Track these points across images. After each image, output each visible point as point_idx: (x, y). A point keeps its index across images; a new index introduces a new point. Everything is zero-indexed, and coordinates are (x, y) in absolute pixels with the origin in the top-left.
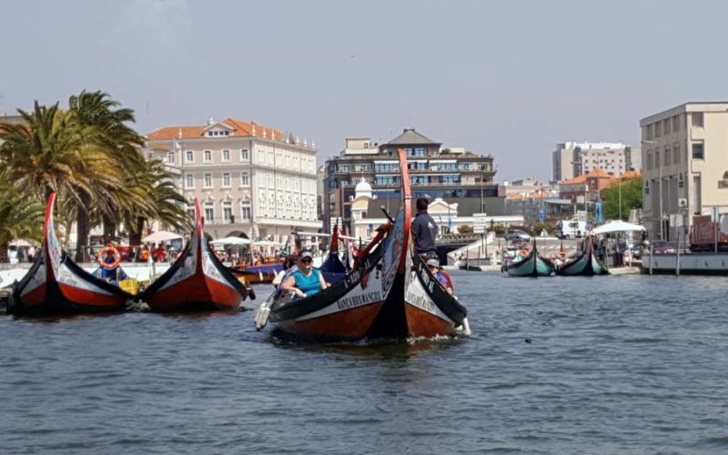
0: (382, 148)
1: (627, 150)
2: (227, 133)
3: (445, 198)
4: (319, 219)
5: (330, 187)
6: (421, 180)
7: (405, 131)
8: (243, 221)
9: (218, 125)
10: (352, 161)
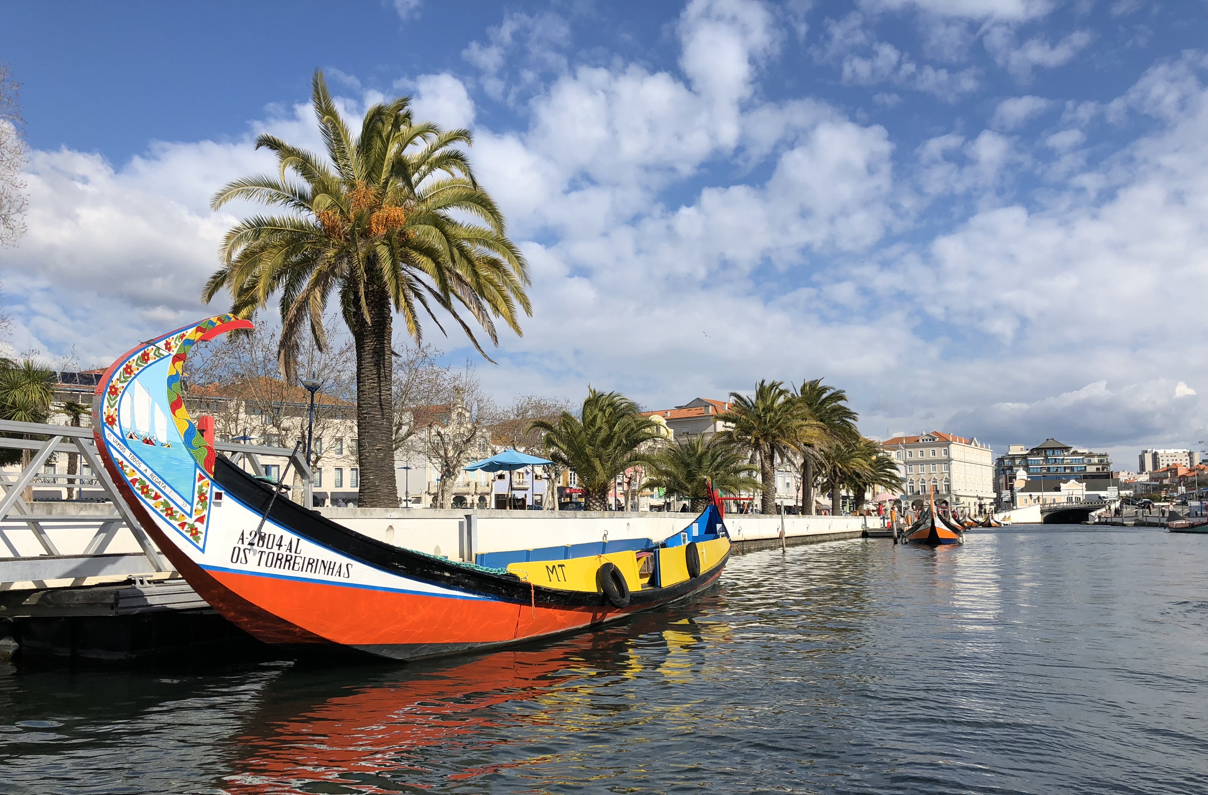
0: (1032, 450)
1: (1190, 454)
2: (934, 440)
3: (1076, 479)
4: (994, 492)
5: (999, 474)
6: (1059, 469)
7: (1047, 440)
8: (944, 493)
9: (927, 435)
10: (1013, 458)
